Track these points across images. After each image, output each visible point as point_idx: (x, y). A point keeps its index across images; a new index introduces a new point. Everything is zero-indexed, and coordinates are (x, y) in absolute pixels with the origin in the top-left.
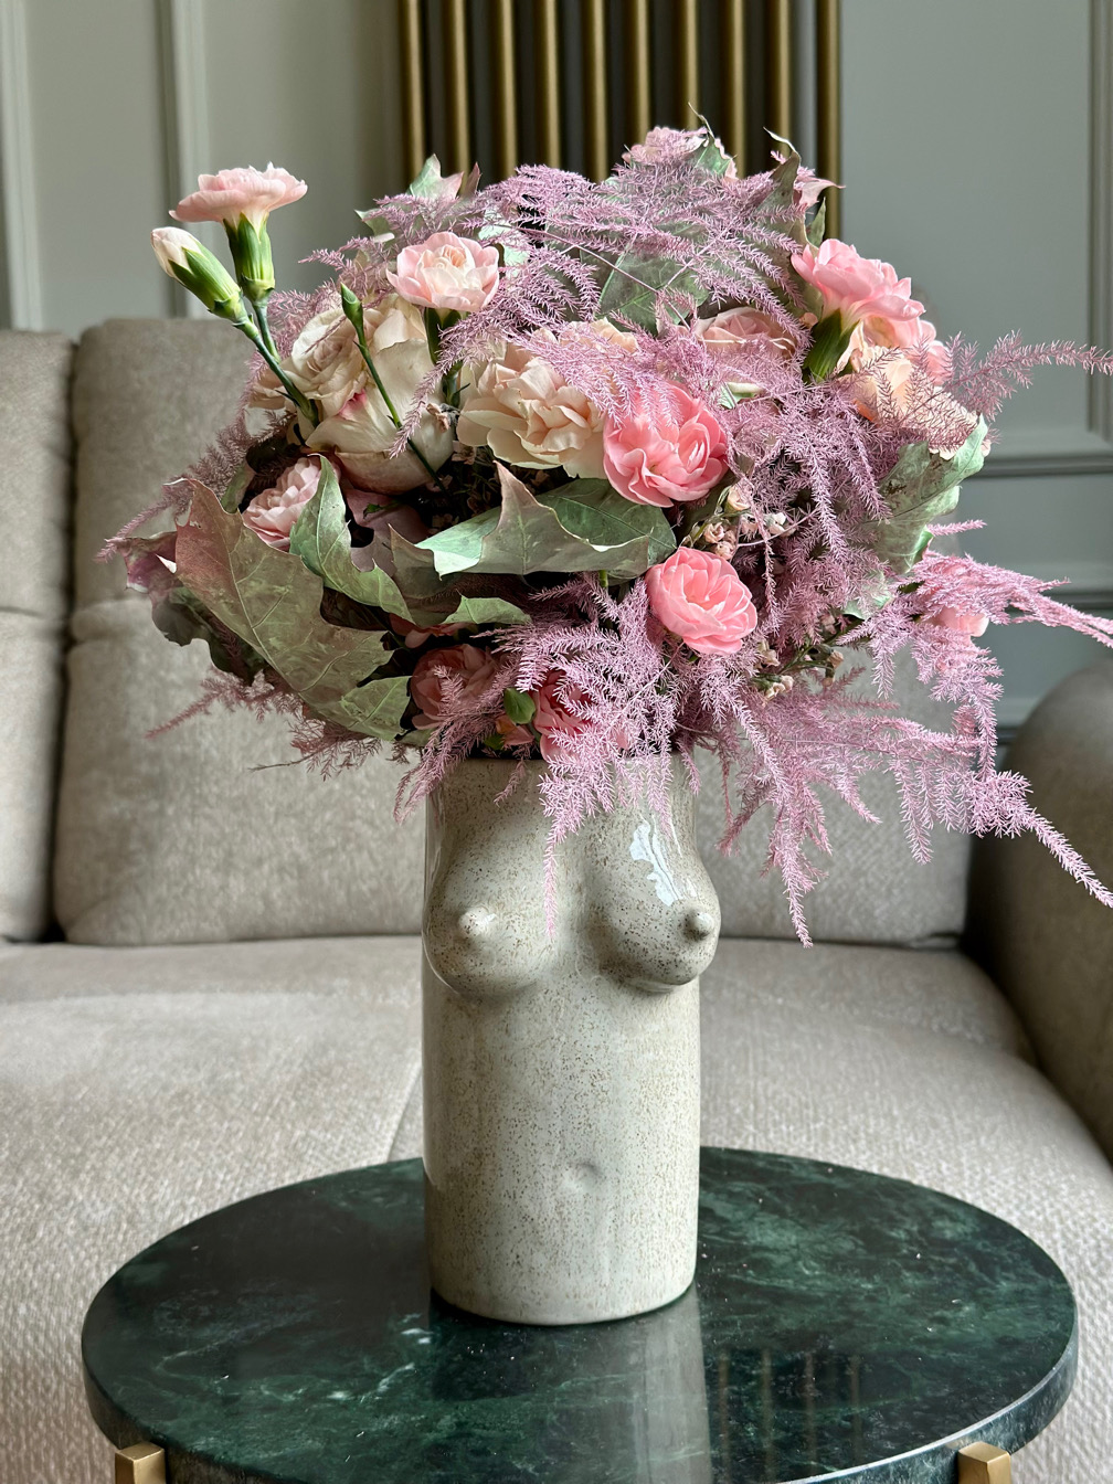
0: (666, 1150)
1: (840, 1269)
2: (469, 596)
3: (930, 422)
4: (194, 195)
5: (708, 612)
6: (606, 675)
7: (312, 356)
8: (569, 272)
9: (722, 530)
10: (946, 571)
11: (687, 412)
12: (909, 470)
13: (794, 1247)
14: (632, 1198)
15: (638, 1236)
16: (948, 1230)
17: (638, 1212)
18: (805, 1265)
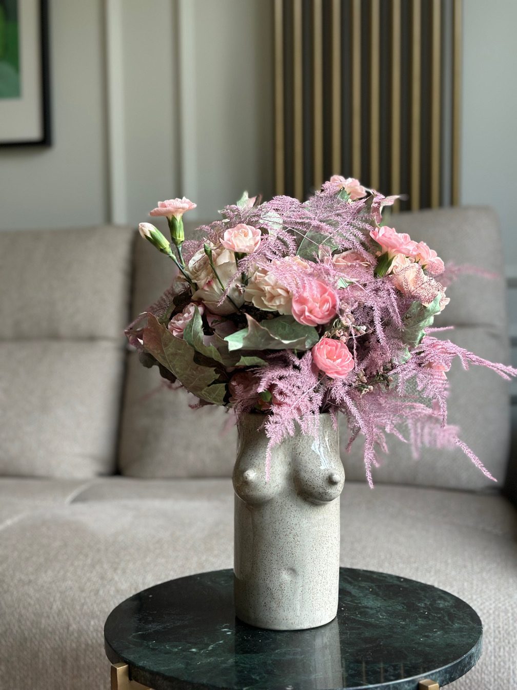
0: (324, 566)
1: (394, 616)
2: (244, 356)
3: (423, 293)
4: (156, 209)
5: (334, 363)
6: (293, 386)
7: (195, 266)
8: (285, 239)
9: (342, 332)
10: (434, 347)
11: (324, 291)
12: (413, 311)
13: (378, 607)
14: (309, 583)
15: (311, 598)
16: (441, 604)
17: (311, 589)
18: (381, 614)
